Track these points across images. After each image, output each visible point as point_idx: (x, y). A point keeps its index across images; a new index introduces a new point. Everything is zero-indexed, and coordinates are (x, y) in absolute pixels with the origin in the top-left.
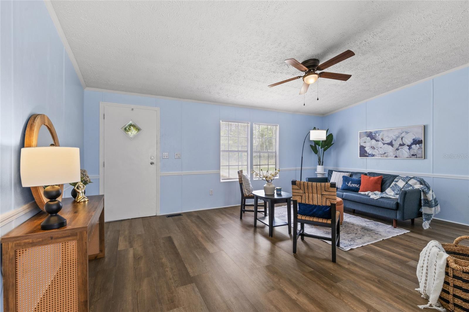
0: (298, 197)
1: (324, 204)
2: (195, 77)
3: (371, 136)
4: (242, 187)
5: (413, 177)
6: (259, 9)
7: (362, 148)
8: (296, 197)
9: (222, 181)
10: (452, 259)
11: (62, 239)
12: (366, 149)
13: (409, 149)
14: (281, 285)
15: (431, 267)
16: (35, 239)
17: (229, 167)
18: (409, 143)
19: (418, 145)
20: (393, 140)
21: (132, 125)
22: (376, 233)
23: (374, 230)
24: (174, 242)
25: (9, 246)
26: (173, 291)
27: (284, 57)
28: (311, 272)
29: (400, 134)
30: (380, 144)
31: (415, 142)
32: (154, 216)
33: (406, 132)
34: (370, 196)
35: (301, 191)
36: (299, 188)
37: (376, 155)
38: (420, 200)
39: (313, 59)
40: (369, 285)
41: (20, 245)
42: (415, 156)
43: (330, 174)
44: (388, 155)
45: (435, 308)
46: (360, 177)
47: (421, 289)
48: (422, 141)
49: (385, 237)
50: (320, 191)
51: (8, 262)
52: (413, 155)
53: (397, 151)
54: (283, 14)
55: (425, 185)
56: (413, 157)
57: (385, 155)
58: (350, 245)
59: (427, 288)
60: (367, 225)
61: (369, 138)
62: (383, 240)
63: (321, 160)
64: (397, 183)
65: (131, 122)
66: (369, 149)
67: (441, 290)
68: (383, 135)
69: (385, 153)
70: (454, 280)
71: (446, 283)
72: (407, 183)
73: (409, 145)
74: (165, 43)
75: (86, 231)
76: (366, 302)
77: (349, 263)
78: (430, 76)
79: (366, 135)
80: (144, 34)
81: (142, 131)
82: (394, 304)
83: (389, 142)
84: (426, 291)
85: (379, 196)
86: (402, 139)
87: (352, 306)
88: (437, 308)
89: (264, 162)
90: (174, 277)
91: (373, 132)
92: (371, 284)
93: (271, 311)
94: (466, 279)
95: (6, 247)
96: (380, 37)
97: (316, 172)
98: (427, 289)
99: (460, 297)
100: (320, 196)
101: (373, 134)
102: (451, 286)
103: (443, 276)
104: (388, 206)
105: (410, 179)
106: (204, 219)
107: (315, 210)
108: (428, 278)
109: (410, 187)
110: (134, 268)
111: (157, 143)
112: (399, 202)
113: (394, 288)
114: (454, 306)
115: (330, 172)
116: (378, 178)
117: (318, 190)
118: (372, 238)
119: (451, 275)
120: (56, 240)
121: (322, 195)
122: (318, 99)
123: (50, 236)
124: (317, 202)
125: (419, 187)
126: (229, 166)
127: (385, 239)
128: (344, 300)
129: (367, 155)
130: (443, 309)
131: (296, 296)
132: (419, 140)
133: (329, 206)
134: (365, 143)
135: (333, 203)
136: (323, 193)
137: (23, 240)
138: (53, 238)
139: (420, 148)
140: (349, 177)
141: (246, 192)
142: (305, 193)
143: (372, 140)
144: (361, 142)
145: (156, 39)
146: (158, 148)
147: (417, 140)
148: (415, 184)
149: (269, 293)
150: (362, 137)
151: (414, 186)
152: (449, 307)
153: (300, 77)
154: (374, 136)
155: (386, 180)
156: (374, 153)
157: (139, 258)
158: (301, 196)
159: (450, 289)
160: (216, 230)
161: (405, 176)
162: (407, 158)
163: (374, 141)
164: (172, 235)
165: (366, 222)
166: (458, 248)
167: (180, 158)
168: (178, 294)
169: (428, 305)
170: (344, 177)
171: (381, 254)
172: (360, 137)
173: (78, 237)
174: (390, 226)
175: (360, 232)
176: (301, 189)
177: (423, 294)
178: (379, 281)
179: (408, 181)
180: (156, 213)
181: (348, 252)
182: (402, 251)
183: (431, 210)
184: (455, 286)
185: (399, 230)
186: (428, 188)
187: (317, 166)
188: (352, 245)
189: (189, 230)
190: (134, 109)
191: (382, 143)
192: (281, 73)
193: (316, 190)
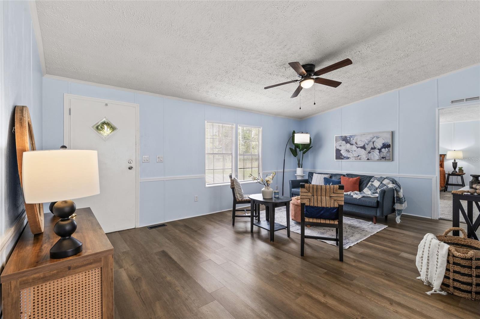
0: (306, 200)
1: (332, 206)
2: (187, 72)
3: (346, 140)
4: (234, 192)
5: (386, 178)
6: (277, 8)
7: (338, 151)
8: (304, 200)
9: (207, 186)
10: (453, 249)
11: (82, 268)
12: (341, 152)
13: (379, 152)
14: (304, 290)
15: (432, 257)
16: (49, 271)
17: (214, 171)
18: (379, 147)
19: (387, 149)
20: (366, 144)
21: (106, 123)
22: (363, 229)
23: (359, 227)
24: (172, 257)
25: (12, 286)
26: (196, 312)
27: (284, 60)
28: (326, 273)
29: (372, 139)
30: (354, 147)
31: (385, 146)
32: (133, 229)
33: (377, 137)
34: (352, 196)
35: (310, 194)
36: (308, 191)
37: (350, 158)
38: (394, 198)
39: (310, 64)
40: (380, 279)
41: (27, 283)
42: (385, 159)
43: (311, 176)
44: (361, 157)
45: (439, 293)
46: (339, 178)
47: (423, 277)
48: (390, 145)
49: (371, 233)
50: (329, 193)
51: (10, 307)
52: (383, 158)
53: (369, 154)
54: (299, 16)
55: (397, 184)
56: (383, 159)
57: (358, 157)
58: (347, 243)
59: (429, 275)
60: (352, 223)
61: (344, 142)
62: (371, 236)
63: (301, 163)
64: (373, 183)
65: (104, 120)
66: (345, 152)
67: (443, 276)
68: (357, 139)
69: (359, 156)
70: (454, 266)
71: (448, 270)
72: (381, 183)
73: (379, 148)
74: (166, 31)
75: (112, 255)
76: (385, 295)
77: (355, 261)
78: (397, 88)
79: (341, 139)
80: (145, 18)
81: (118, 130)
82: (407, 294)
83: (362, 145)
84: (428, 279)
85: (360, 196)
86: (373, 143)
87: (376, 301)
88: (440, 292)
89: (248, 165)
90: (189, 296)
91: (348, 136)
92: (381, 278)
93: (308, 318)
94: (463, 264)
95: (8, 288)
96: (372, 49)
97: (296, 175)
98: (429, 277)
99: (459, 280)
100: (329, 198)
101: (348, 139)
102: (451, 272)
103: (445, 264)
104: (370, 205)
105: (384, 179)
106: (193, 228)
107: (322, 212)
108: (430, 267)
109: (384, 186)
110: (137, 292)
111: (136, 144)
112: (379, 200)
113: (401, 279)
114: (454, 288)
115: (311, 174)
116: (357, 179)
117: (327, 192)
118: (361, 235)
119: (452, 262)
120: (75, 270)
121: (330, 197)
122: (315, 104)
123: (67, 266)
124: (325, 204)
125: (392, 186)
126: (214, 169)
127: (373, 235)
128: (367, 297)
129: (343, 157)
130: (445, 293)
131: (324, 299)
132: (388, 145)
133: (336, 208)
134: (341, 147)
135: (341, 204)
136: (331, 195)
137: (32, 275)
138: (71, 268)
139: (389, 151)
140: (329, 178)
141: (239, 197)
142: (313, 196)
143: (347, 144)
144: (336, 145)
145: (157, 26)
146: (137, 150)
147: (386, 144)
148: (389, 183)
149: (298, 299)
150: (338, 141)
151: (388, 185)
152: (449, 290)
153: (296, 81)
154: (349, 141)
155: (364, 181)
156: (348, 156)
157: (137, 279)
158: (309, 199)
159: (450, 274)
160: (213, 239)
161: (379, 177)
162: (378, 160)
163: (348, 145)
164: (166, 250)
165: (349, 220)
166: (447, 238)
167: (162, 162)
168: (203, 315)
169: (433, 291)
170: (325, 178)
171: (375, 248)
172: (336, 141)
173: (102, 264)
174: (371, 223)
175: (349, 230)
176: (309, 192)
177: (425, 281)
178: (386, 275)
179: (383, 181)
180: (136, 225)
181: (348, 250)
182: (390, 245)
183: (402, 206)
184: (455, 272)
185: (379, 225)
186: (399, 187)
187: (296, 169)
188: (348, 243)
189: (182, 242)
190: (108, 104)
191: (356, 146)
192: (277, 75)
193: (325, 192)
